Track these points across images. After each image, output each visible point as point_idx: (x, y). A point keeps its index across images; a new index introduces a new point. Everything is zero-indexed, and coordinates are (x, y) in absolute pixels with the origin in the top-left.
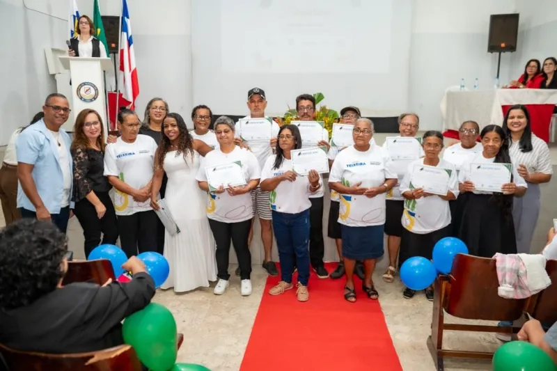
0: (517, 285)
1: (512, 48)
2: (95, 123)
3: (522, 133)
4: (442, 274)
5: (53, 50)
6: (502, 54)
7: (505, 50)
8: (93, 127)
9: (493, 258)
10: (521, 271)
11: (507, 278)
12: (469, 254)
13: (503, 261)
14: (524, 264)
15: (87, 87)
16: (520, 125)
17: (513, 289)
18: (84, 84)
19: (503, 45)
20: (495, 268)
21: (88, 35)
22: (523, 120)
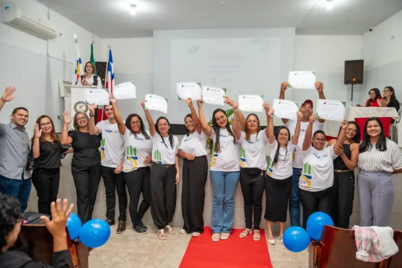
0: (372, 251)
1: (360, 81)
2: (48, 123)
3: (378, 137)
4: (314, 240)
5: (64, 82)
6: (354, 85)
7: (355, 83)
8: (46, 126)
9: (352, 229)
10: (375, 241)
11: (363, 246)
12: (334, 226)
13: (360, 232)
14: (376, 235)
15: (81, 104)
16: (376, 132)
17: (367, 255)
18: (79, 102)
19: (354, 80)
20: (353, 237)
22: (379, 128)
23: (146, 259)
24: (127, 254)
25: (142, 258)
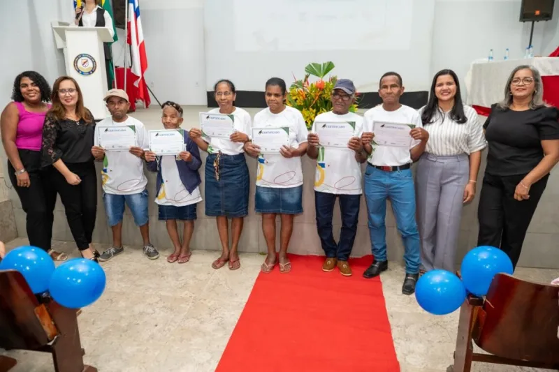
1: (547, 16)
6: (535, 23)
7: (538, 18)
8: (68, 94)
15: (84, 59)
16: (449, 93)
18: (82, 56)
19: (537, 13)
21: (93, 5)
22: (453, 87)
23: (188, 307)
24: (158, 299)
25: (183, 305)
